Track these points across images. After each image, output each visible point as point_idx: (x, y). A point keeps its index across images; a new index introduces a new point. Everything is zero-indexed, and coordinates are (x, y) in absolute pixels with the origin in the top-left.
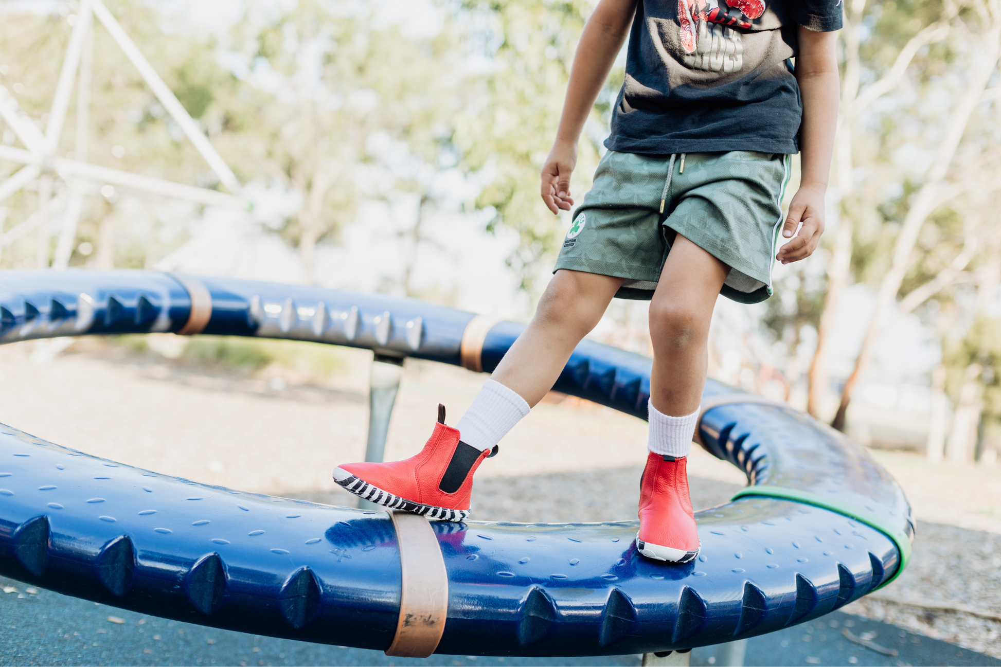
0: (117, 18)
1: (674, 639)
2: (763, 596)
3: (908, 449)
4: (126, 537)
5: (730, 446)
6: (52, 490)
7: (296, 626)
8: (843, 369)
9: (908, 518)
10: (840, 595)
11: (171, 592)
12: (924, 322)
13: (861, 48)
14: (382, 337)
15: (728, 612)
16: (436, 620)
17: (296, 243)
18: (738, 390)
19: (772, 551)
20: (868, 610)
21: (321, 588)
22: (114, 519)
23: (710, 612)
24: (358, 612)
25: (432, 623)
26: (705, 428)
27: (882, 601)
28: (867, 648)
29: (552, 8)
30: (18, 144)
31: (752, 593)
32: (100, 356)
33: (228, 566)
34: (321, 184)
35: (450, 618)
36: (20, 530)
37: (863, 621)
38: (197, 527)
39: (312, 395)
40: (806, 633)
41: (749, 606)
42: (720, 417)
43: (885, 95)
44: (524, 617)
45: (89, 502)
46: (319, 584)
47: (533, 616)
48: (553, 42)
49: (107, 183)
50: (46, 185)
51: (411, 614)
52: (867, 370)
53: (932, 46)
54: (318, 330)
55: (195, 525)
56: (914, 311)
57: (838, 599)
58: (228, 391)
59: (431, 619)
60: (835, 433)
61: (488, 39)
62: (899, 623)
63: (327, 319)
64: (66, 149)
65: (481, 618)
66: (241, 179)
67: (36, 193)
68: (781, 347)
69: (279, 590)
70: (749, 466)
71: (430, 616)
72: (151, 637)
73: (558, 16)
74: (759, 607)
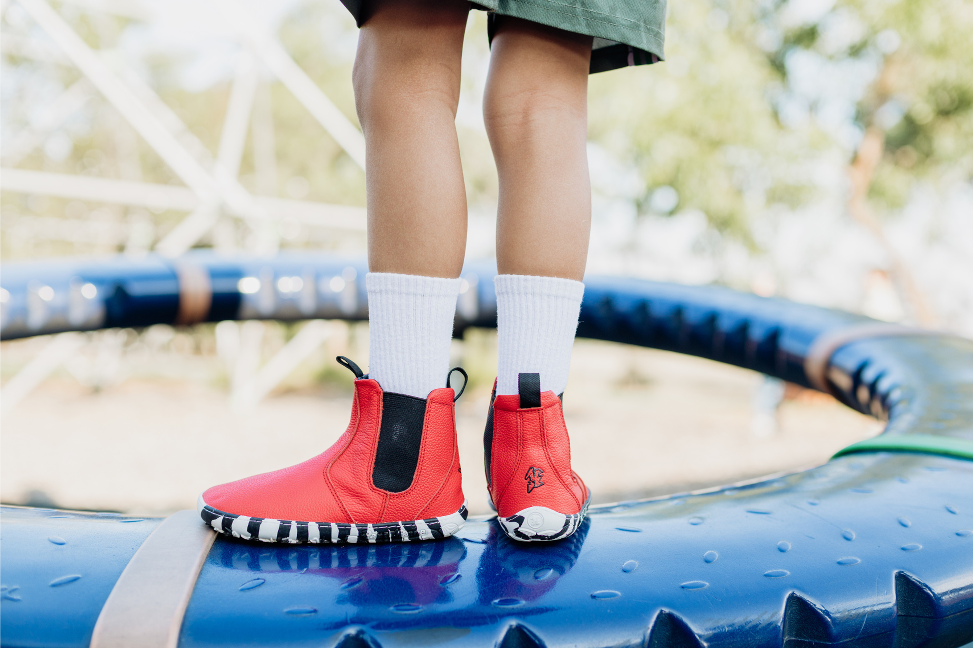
5: (864, 393)
41: (801, 636)
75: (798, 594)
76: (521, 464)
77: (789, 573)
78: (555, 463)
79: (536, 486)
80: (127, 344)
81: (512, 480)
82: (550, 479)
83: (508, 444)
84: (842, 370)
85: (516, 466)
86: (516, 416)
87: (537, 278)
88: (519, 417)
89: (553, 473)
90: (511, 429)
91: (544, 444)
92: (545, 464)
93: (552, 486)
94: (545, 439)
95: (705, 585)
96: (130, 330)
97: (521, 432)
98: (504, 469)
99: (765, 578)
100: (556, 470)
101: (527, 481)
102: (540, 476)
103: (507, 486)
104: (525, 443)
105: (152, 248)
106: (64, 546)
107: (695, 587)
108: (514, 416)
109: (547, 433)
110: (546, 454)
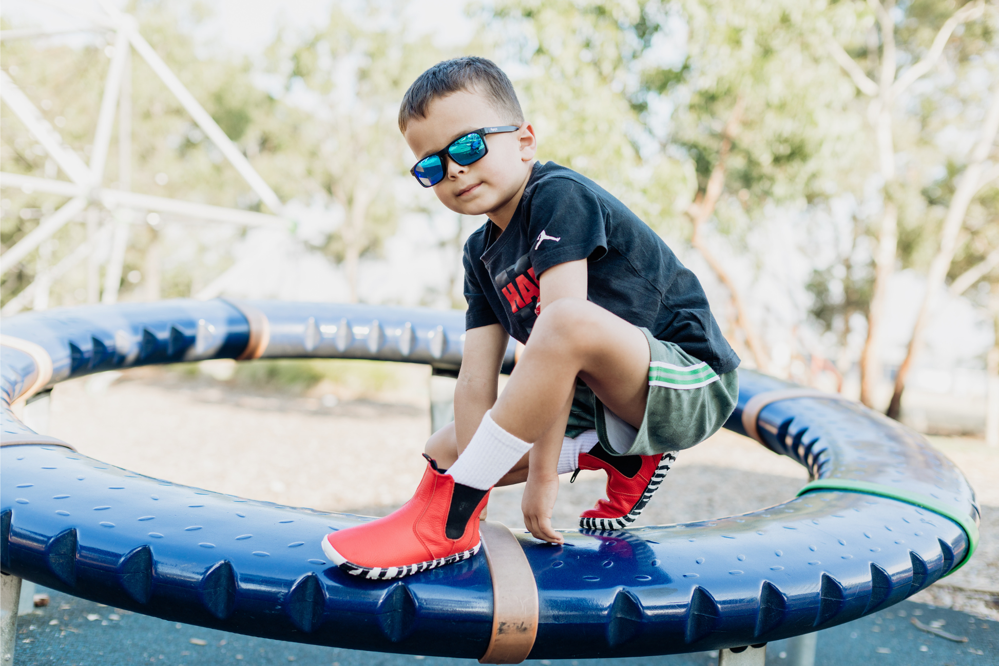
0: (153, 46)
1: (756, 633)
2: (840, 587)
3: (965, 434)
4: (226, 561)
5: (789, 441)
6: (151, 520)
7: (394, 639)
8: (896, 356)
9: (973, 503)
10: (913, 582)
11: (273, 612)
12: (977, 304)
13: (896, 31)
14: (436, 351)
15: (808, 604)
16: (528, 627)
17: (339, 259)
18: (791, 384)
19: (845, 542)
20: (935, 598)
21: (416, 601)
22: (213, 545)
23: (790, 605)
24: (453, 623)
25: (525, 629)
26: (762, 424)
27: (948, 588)
28: (937, 636)
29: (585, 12)
30: (61, 175)
31: (830, 584)
32: (153, 383)
33: (326, 585)
34: (362, 199)
35: (541, 624)
36: (124, 560)
37: (931, 608)
38: (293, 549)
39: (365, 410)
40: (874, 623)
41: (827, 597)
42: (777, 412)
43: (923, 77)
44: (612, 619)
45: (187, 530)
46: (415, 598)
47: (621, 617)
48: (588, 45)
49: (150, 211)
50: (93, 216)
51: (504, 622)
52: (919, 355)
53: (969, 25)
54: (373, 348)
55: (290, 547)
56: (964, 294)
57: (912, 586)
58: (282, 410)
59: (524, 626)
60: (890, 422)
61: (522, 47)
62: (967, 610)
63: (382, 336)
64: (110, 180)
65: (571, 622)
66: (283, 198)
67: (83, 224)
68: (831, 338)
69: (376, 605)
70: (810, 460)
71: (523, 623)
72: (234, 656)
73: (591, 18)
74: (836, 598)
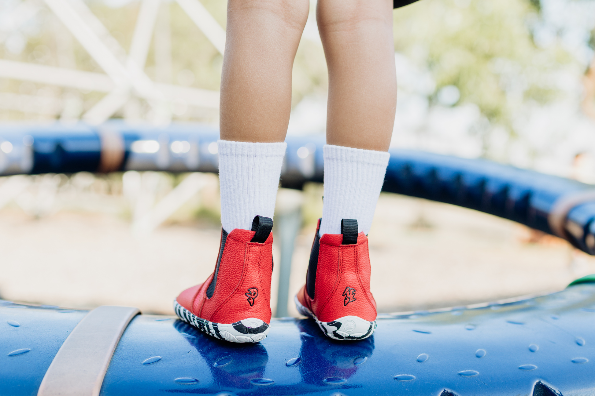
5: (592, 241)
75: (543, 382)
76: (340, 285)
77: (536, 367)
78: (364, 284)
79: (351, 301)
80: (60, 185)
81: (333, 295)
82: (360, 296)
83: (330, 269)
84: (576, 222)
85: (336, 286)
86: (338, 250)
87: (361, 150)
88: (340, 251)
89: (362, 292)
90: (333, 259)
91: (356, 270)
92: (357, 285)
93: (361, 301)
94: (357, 267)
95: (476, 373)
96: (63, 175)
97: (341, 262)
98: (326, 287)
99: (520, 370)
100: (364, 289)
101: (344, 297)
102: (353, 294)
103: (328, 300)
104: (344, 269)
105: (81, 116)
106: (19, 328)
107: (469, 375)
108: (336, 250)
109: (359, 263)
110: (358, 278)
